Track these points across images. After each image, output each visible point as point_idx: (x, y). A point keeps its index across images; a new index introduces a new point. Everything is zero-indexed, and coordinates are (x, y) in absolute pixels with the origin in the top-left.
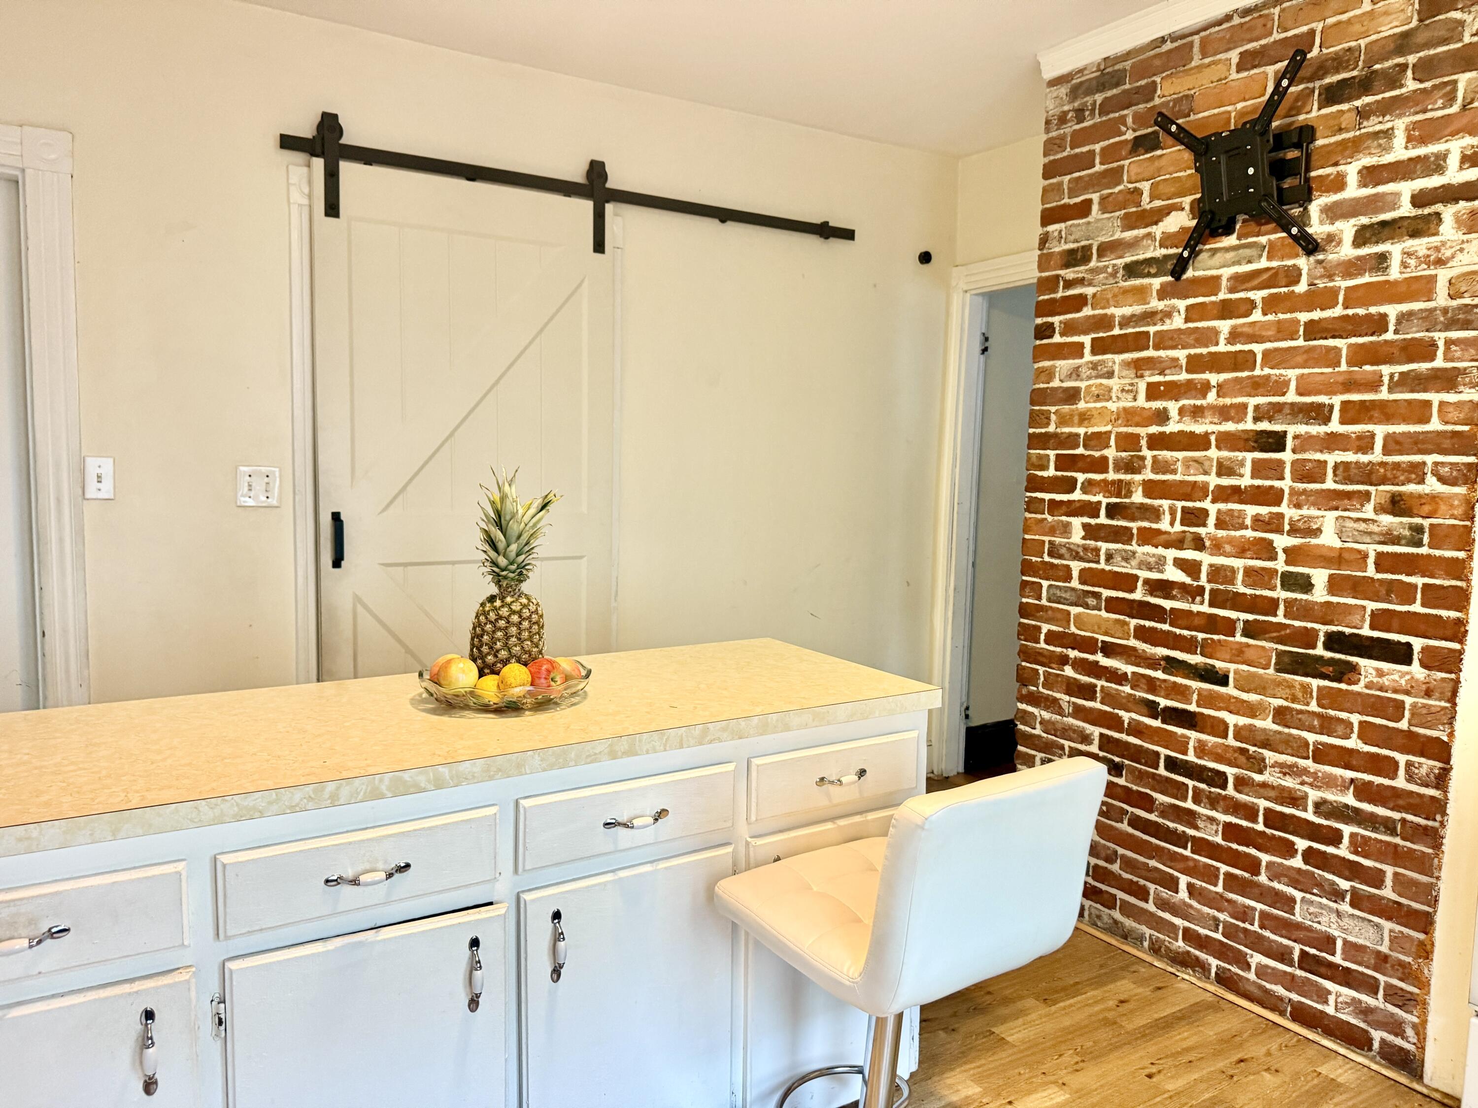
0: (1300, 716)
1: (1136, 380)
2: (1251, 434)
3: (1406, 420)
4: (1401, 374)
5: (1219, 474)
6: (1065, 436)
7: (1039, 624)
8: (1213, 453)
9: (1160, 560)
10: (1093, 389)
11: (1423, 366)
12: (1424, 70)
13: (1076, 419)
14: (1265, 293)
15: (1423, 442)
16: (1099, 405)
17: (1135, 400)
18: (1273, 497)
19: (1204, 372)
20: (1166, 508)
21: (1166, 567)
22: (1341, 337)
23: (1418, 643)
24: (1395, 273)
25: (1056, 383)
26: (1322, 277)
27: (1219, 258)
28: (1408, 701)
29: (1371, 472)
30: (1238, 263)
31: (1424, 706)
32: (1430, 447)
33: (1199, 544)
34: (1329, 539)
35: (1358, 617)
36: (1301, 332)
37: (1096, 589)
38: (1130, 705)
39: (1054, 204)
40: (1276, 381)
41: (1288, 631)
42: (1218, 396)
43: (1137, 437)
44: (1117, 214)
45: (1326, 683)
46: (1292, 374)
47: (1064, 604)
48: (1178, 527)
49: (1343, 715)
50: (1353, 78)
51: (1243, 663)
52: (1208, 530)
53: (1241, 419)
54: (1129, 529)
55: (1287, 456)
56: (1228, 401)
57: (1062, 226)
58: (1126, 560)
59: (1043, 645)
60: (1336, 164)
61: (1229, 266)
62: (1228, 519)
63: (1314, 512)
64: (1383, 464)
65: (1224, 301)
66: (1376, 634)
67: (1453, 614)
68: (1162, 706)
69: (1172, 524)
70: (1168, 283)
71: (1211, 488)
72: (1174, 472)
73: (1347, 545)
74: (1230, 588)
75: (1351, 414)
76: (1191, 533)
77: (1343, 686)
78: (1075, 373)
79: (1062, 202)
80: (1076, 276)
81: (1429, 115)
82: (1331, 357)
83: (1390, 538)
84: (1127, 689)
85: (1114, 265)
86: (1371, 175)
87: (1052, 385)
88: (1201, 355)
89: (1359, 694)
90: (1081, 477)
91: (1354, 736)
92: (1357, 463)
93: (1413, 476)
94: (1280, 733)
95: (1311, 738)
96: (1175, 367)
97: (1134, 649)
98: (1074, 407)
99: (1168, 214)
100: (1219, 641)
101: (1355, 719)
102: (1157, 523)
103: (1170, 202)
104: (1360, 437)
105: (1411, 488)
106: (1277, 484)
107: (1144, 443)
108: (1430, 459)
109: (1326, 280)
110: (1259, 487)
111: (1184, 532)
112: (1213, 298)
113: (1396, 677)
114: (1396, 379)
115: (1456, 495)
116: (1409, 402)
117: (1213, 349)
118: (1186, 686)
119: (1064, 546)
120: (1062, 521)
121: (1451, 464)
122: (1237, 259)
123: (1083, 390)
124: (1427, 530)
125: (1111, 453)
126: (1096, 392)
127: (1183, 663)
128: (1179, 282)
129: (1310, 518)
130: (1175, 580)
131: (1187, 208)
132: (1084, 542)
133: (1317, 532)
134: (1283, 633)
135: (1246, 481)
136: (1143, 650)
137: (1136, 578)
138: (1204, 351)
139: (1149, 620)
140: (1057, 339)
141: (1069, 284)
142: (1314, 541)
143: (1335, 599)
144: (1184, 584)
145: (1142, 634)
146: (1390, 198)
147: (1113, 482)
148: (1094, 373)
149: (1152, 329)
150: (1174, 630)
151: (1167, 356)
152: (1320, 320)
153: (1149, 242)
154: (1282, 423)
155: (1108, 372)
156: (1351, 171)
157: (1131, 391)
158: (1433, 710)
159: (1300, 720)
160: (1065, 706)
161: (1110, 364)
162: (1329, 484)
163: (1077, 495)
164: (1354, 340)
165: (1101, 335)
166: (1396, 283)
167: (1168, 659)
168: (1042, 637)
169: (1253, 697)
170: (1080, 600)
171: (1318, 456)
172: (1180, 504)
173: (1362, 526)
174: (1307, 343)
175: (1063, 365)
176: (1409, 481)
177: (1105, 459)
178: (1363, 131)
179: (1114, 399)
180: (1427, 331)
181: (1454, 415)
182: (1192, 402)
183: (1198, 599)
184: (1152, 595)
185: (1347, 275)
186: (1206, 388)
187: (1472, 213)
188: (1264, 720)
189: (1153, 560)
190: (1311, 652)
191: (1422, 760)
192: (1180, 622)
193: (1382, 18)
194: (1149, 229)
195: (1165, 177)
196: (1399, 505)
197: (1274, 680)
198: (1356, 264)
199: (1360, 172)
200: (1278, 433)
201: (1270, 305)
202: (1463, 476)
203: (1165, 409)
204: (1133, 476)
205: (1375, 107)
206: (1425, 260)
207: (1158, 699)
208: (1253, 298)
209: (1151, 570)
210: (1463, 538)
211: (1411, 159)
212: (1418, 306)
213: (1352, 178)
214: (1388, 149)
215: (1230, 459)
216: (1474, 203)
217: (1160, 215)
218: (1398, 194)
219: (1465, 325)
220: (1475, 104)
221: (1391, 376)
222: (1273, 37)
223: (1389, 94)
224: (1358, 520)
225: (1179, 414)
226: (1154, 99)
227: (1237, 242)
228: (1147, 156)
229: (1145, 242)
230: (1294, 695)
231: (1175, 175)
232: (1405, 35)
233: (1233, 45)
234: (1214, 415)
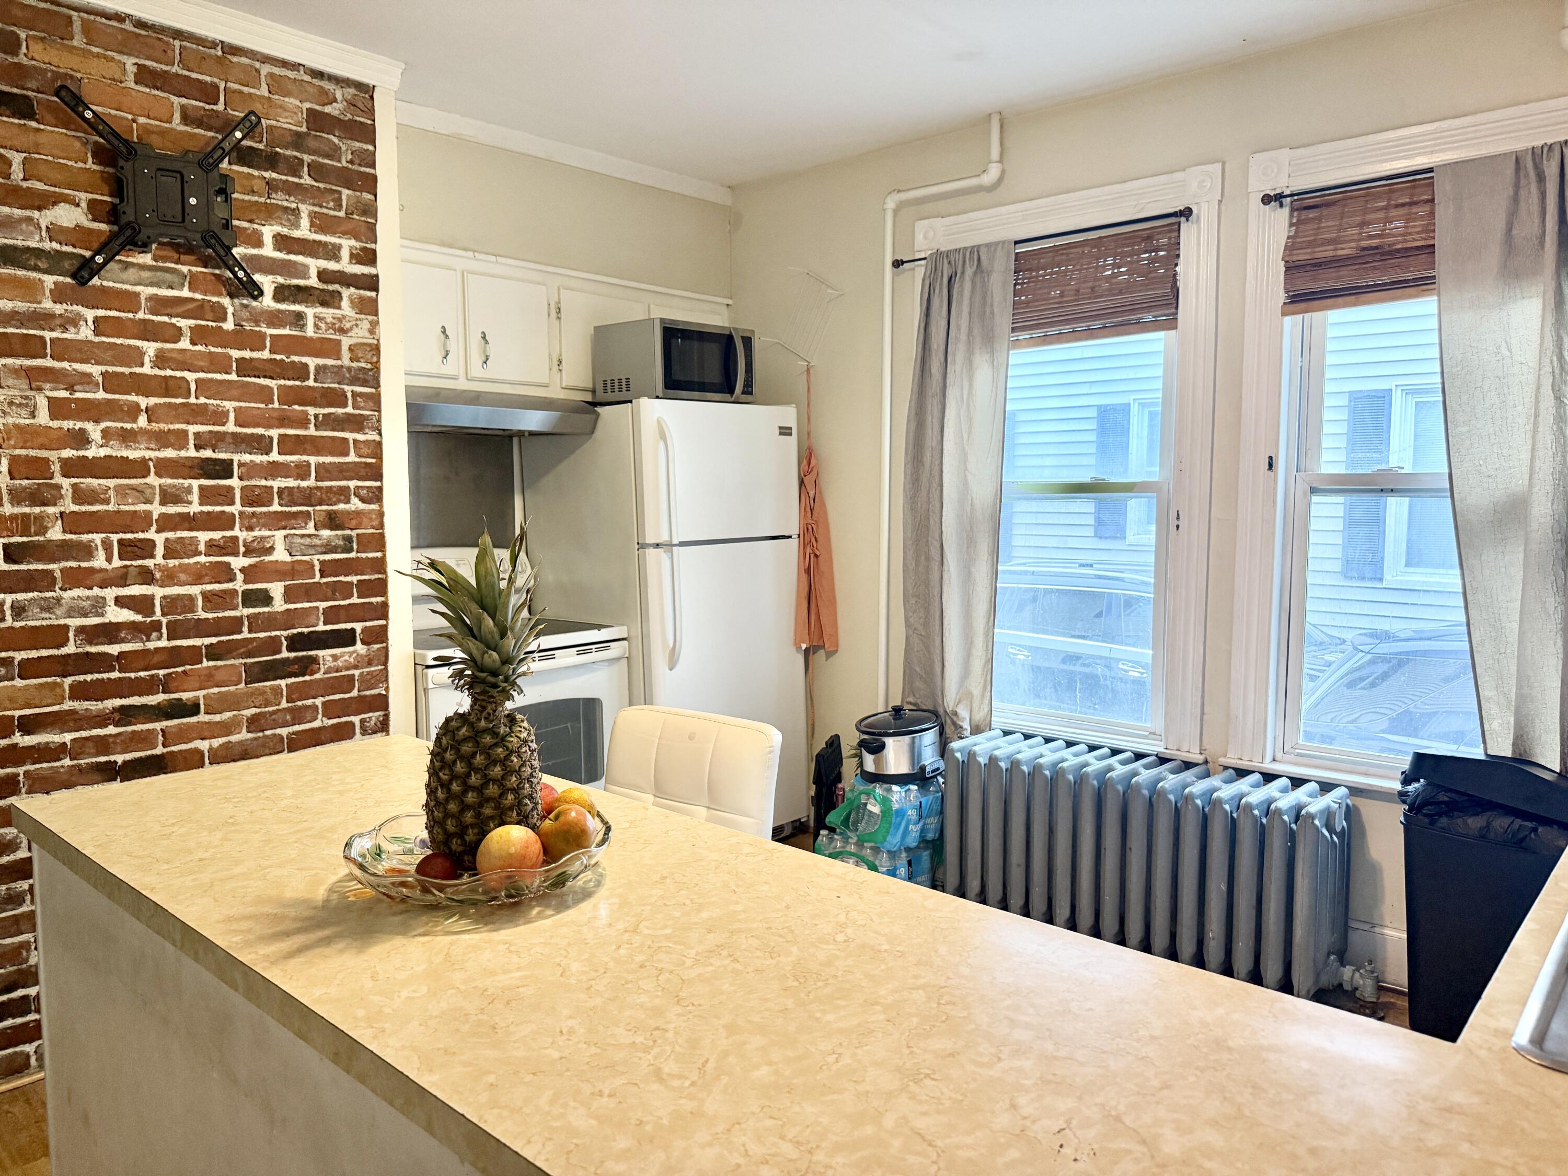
0: (273, 717)
1: (32, 393)
2: (196, 461)
3: (332, 454)
4: (324, 415)
5: (163, 503)
8: (153, 480)
9: (98, 602)
11: (340, 411)
12: (317, 171)
14: (192, 322)
15: (347, 471)
17: (34, 417)
18: (226, 522)
19: (130, 394)
20: (99, 542)
21: (107, 608)
22: (272, 378)
23: (358, 627)
24: (310, 332)
26: (247, 320)
27: (131, 273)
28: (357, 673)
29: (310, 495)
30: (157, 284)
31: (368, 673)
32: (352, 474)
33: (147, 577)
34: (280, 555)
35: (314, 617)
36: (234, 368)
37: (4, 654)
38: (73, 779)
40: (214, 411)
41: (254, 644)
42: (150, 421)
43: (47, 461)
45: (293, 680)
46: (229, 405)
48: (117, 563)
49: (309, 702)
50: (260, 150)
51: (212, 687)
52: (156, 561)
53: (183, 446)
54: (51, 572)
55: (234, 482)
56: (164, 427)
58: (48, 609)
60: (251, 221)
61: (146, 285)
62: (179, 547)
63: (267, 533)
64: (318, 488)
65: (144, 321)
66: (329, 627)
67: (379, 599)
68: (120, 763)
69: (109, 560)
70: (67, 285)
71: (155, 517)
72: (107, 502)
73: (295, 558)
74: (190, 616)
75: (288, 446)
76: (136, 567)
77: (307, 678)
81: (325, 211)
82: (265, 395)
83: (329, 548)
84: (67, 762)
86: (282, 242)
88: (123, 373)
89: (321, 680)
91: (320, 716)
92: (298, 487)
93: (343, 498)
94: (255, 739)
95: (284, 732)
96: (88, 383)
97: (73, 712)
99: (55, 203)
100: (184, 672)
101: (319, 701)
102: (89, 561)
103: (57, 190)
104: (299, 466)
105: (341, 506)
106: (227, 509)
107: (56, 468)
108: (352, 484)
109: (252, 324)
110: (209, 513)
111: (126, 567)
112: (131, 315)
113: (347, 658)
114: (320, 418)
115: (373, 510)
116: (333, 438)
117: (138, 370)
118: (148, 730)
121: (368, 487)
122: (155, 280)
124: (355, 539)
127: (144, 707)
128: (83, 288)
129: (263, 539)
130: (121, 620)
131: (84, 205)
133: (270, 550)
134: (250, 647)
135: (195, 508)
136: (87, 710)
137: (66, 627)
138: (126, 370)
139: (91, 673)
142: (267, 559)
143: (292, 606)
144: (133, 622)
145: (79, 692)
146: (301, 268)
147: (13, 517)
149: (48, 335)
150: (127, 675)
151: (74, 370)
152: (251, 359)
153: (32, 228)
154: (226, 452)
156: (268, 232)
157: (27, 405)
158: (374, 674)
159: (274, 720)
162: (276, 507)
164: (282, 382)
166: (311, 340)
167: (122, 708)
169: (227, 715)
171: (263, 483)
172: (115, 538)
173: (307, 541)
174: (240, 378)
176: (339, 501)
178: (273, 201)
180: (339, 383)
181: (365, 451)
182: (119, 425)
183: (154, 635)
184: (91, 643)
185: (271, 324)
186: (133, 412)
187: (361, 299)
188: (239, 733)
189: (86, 604)
190: (278, 657)
191: (371, 714)
192: (134, 665)
193: (279, 110)
194: (28, 213)
195: (44, 157)
196: (333, 521)
197: (247, 693)
198: (278, 316)
199: (274, 237)
200: (223, 461)
201: (198, 336)
202: (376, 496)
203: (82, 431)
204: (43, 509)
205: (281, 185)
206: (331, 326)
207: (112, 758)
208: (178, 324)
209: (85, 615)
210: (379, 542)
211: (314, 241)
212: (330, 362)
213: (268, 239)
214: (297, 226)
215: (175, 486)
216: (362, 292)
217: (44, 202)
218: (306, 267)
219: (364, 383)
220: (355, 216)
221: (316, 416)
222: (175, 69)
223: (291, 179)
224: (303, 536)
225: (103, 438)
226: (17, 55)
227: (154, 263)
228: (16, 121)
229: (24, 226)
230: (266, 700)
231: (61, 161)
232: (298, 134)
233: (126, 50)
234: (149, 440)
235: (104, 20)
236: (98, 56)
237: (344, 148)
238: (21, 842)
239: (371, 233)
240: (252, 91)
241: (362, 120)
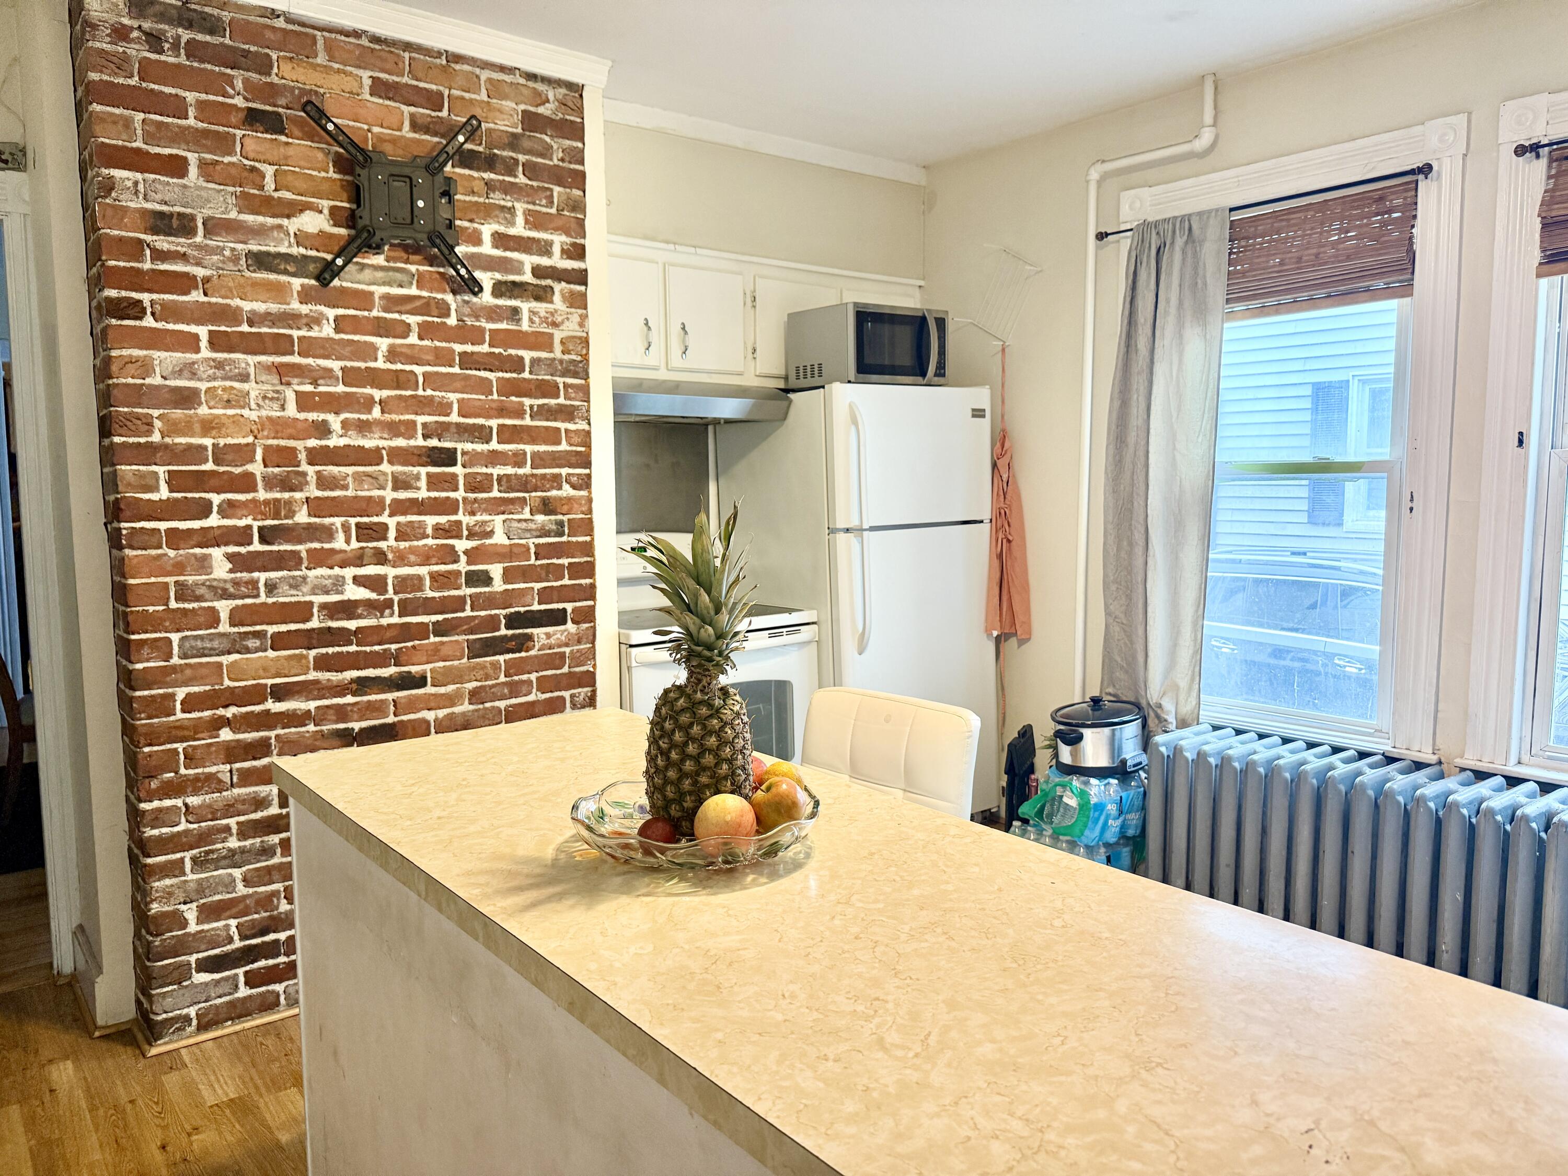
0: (493, 690)
1: (282, 388)
2: (424, 450)
3: (546, 442)
4: (538, 406)
5: (395, 488)
6: (181, 448)
7: (170, 690)
8: (385, 467)
9: (338, 581)
10: (220, 392)
11: (553, 402)
12: (531, 170)
13: (197, 427)
14: (419, 319)
15: (560, 458)
16: (230, 412)
17: (284, 410)
18: (450, 507)
19: (365, 387)
20: (339, 526)
21: (346, 587)
22: (491, 371)
23: (569, 607)
24: (525, 326)
25: (156, 380)
26: (469, 316)
27: (367, 274)
28: (567, 650)
29: (526, 482)
30: (389, 284)
31: (578, 651)
32: (563, 462)
33: (380, 558)
34: (500, 538)
35: (530, 597)
36: (457, 361)
37: (258, 628)
38: (317, 743)
39: (120, 143)
40: (440, 403)
41: (477, 622)
42: (383, 412)
43: (294, 450)
44: (231, 189)
45: (510, 656)
46: (453, 397)
47: (211, 656)
48: (355, 544)
49: (525, 677)
50: (480, 152)
51: (438, 661)
52: (389, 543)
53: (412, 436)
54: (296, 554)
55: (458, 470)
56: (396, 417)
57: (139, 176)
58: (295, 586)
59: (180, 715)
60: (471, 221)
61: (379, 285)
62: (408, 530)
63: (486, 517)
64: (533, 475)
65: (378, 318)
66: (543, 607)
67: (588, 581)
68: (356, 730)
69: (348, 542)
70: (312, 287)
71: (388, 502)
72: (345, 487)
73: (513, 542)
74: (419, 594)
75: (506, 435)
76: (371, 548)
77: (523, 654)
78: (189, 370)
79: (134, 145)
80: (173, 248)
81: (538, 208)
82: (484, 386)
83: (543, 532)
84: (311, 728)
85: (233, 250)
86: (500, 240)
87: (148, 381)
88: (359, 368)
89: (536, 656)
90: (216, 499)
91: (534, 690)
92: (516, 475)
93: (555, 484)
94: (476, 710)
95: (502, 704)
96: (330, 378)
97: (316, 682)
98: (192, 411)
99: (301, 211)
100: (414, 647)
101: (533, 677)
102: (330, 542)
103: (303, 198)
104: (516, 454)
105: (554, 493)
106: (452, 495)
107: (302, 456)
108: (564, 471)
109: (473, 319)
110: (435, 498)
111: (362, 548)
112: (366, 313)
113: (558, 636)
114: (535, 409)
115: (583, 496)
116: (546, 428)
117: (372, 364)
118: (381, 701)
119: (203, 584)
120: (195, 555)
121: (578, 475)
122: (387, 280)
123: (203, 392)
124: (566, 524)
125: (256, 468)
126: (226, 397)
127: (377, 679)
128: (324, 290)
129: (484, 523)
130: (358, 598)
131: (326, 211)
132: (233, 575)
133: (490, 534)
134: (472, 624)
135: (423, 493)
136: (328, 680)
137: (311, 604)
138: (362, 365)
139: (333, 646)
140: (149, 322)
141: (159, 255)
142: (488, 542)
143: (510, 587)
144: (369, 600)
145: (323, 664)
146: (516, 264)
147: (267, 502)
148: (219, 373)
149: (295, 333)
150: (363, 649)
151: (318, 365)
152: (473, 353)
153: (282, 235)
154: (450, 441)
155: (240, 374)
156: (487, 230)
157: (278, 399)
158: (584, 652)
159: (493, 693)
160: (226, 778)
161: (243, 365)
162: (495, 493)
163: (214, 520)
164: (500, 374)
165: (223, 328)
166: (526, 334)
167: (359, 680)
168: (178, 706)
169: (451, 688)
170: (235, 645)
171: (484, 470)
172: (353, 521)
173: (524, 525)
174: (462, 371)
175: (164, 359)
176: (552, 488)
177: (250, 476)
178: (491, 201)
179: (253, 406)
180: (552, 375)
181: (576, 440)
182: (356, 416)
183: (387, 612)
184: (332, 618)
185: (490, 319)
186: (369, 403)
187: (572, 293)
188: (462, 704)
189: (328, 582)
190: (497, 634)
191: (580, 690)
192: (369, 639)
193: (498, 114)
194: (278, 221)
195: (292, 169)
196: (547, 507)
197: (469, 667)
198: (495, 312)
199: (492, 235)
200: (448, 449)
201: (425, 331)
202: (585, 483)
203: (324, 422)
204: (292, 494)
205: (498, 184)
206: (545, 320)
207: (350, 725)
208: (408, 321)
209: (327, 593)
210: (587, 526)
211: (529, 238)
212: (543, 355)
213: (487, 238)
214: (512, 223)
215: (405, 473)
216: (572, 286)
217: (292, 210)
218: (521, 263)
219: (575, 375)
220: (566, 213)
221: (531, 407)
222: (405, 80)
223: (507, 179)
224: (520, 521)
225: (343, 428)
226: (270, 75)
227: (386, 264)
228: (269, 136)
229: (275, 233)
230: (486, 674)
231: (306, 171)
232: (514, 135)
233: (362, 64)
234: (382, 430)
235: (343, 38)
236: (338, 71)
237: (555, 147)
238: (273, 800)
239: (580, 228)
240: (473, 96)
241: (572, 118)
